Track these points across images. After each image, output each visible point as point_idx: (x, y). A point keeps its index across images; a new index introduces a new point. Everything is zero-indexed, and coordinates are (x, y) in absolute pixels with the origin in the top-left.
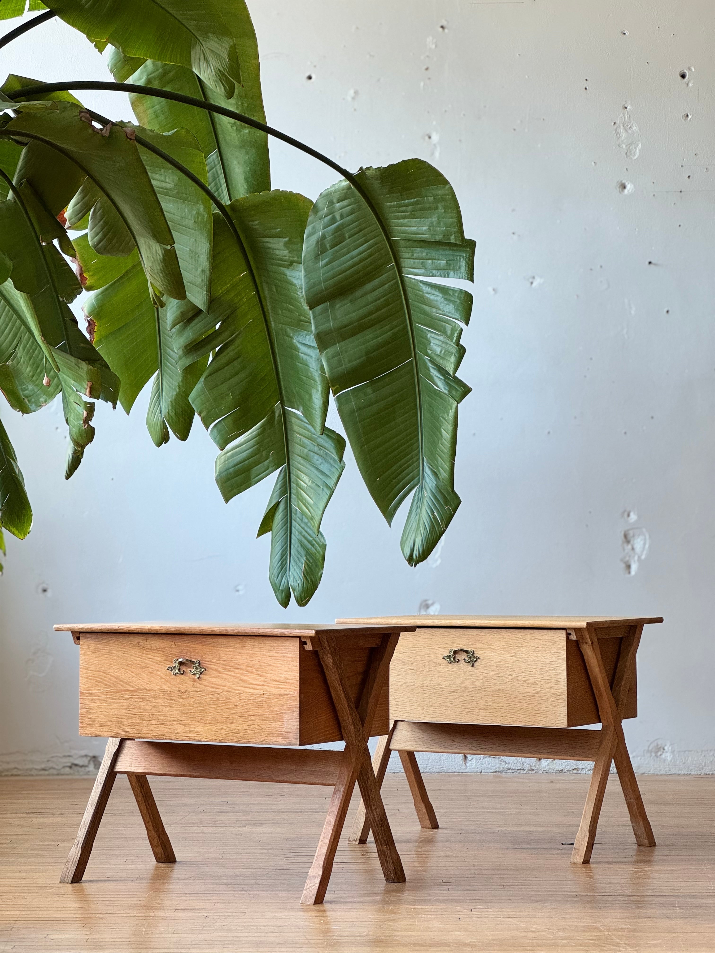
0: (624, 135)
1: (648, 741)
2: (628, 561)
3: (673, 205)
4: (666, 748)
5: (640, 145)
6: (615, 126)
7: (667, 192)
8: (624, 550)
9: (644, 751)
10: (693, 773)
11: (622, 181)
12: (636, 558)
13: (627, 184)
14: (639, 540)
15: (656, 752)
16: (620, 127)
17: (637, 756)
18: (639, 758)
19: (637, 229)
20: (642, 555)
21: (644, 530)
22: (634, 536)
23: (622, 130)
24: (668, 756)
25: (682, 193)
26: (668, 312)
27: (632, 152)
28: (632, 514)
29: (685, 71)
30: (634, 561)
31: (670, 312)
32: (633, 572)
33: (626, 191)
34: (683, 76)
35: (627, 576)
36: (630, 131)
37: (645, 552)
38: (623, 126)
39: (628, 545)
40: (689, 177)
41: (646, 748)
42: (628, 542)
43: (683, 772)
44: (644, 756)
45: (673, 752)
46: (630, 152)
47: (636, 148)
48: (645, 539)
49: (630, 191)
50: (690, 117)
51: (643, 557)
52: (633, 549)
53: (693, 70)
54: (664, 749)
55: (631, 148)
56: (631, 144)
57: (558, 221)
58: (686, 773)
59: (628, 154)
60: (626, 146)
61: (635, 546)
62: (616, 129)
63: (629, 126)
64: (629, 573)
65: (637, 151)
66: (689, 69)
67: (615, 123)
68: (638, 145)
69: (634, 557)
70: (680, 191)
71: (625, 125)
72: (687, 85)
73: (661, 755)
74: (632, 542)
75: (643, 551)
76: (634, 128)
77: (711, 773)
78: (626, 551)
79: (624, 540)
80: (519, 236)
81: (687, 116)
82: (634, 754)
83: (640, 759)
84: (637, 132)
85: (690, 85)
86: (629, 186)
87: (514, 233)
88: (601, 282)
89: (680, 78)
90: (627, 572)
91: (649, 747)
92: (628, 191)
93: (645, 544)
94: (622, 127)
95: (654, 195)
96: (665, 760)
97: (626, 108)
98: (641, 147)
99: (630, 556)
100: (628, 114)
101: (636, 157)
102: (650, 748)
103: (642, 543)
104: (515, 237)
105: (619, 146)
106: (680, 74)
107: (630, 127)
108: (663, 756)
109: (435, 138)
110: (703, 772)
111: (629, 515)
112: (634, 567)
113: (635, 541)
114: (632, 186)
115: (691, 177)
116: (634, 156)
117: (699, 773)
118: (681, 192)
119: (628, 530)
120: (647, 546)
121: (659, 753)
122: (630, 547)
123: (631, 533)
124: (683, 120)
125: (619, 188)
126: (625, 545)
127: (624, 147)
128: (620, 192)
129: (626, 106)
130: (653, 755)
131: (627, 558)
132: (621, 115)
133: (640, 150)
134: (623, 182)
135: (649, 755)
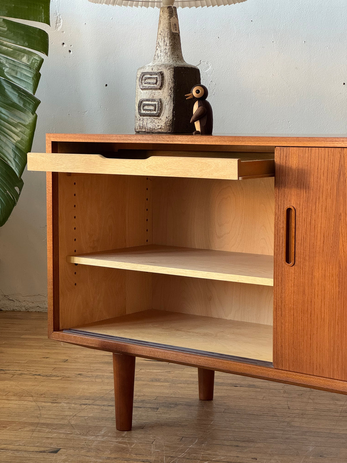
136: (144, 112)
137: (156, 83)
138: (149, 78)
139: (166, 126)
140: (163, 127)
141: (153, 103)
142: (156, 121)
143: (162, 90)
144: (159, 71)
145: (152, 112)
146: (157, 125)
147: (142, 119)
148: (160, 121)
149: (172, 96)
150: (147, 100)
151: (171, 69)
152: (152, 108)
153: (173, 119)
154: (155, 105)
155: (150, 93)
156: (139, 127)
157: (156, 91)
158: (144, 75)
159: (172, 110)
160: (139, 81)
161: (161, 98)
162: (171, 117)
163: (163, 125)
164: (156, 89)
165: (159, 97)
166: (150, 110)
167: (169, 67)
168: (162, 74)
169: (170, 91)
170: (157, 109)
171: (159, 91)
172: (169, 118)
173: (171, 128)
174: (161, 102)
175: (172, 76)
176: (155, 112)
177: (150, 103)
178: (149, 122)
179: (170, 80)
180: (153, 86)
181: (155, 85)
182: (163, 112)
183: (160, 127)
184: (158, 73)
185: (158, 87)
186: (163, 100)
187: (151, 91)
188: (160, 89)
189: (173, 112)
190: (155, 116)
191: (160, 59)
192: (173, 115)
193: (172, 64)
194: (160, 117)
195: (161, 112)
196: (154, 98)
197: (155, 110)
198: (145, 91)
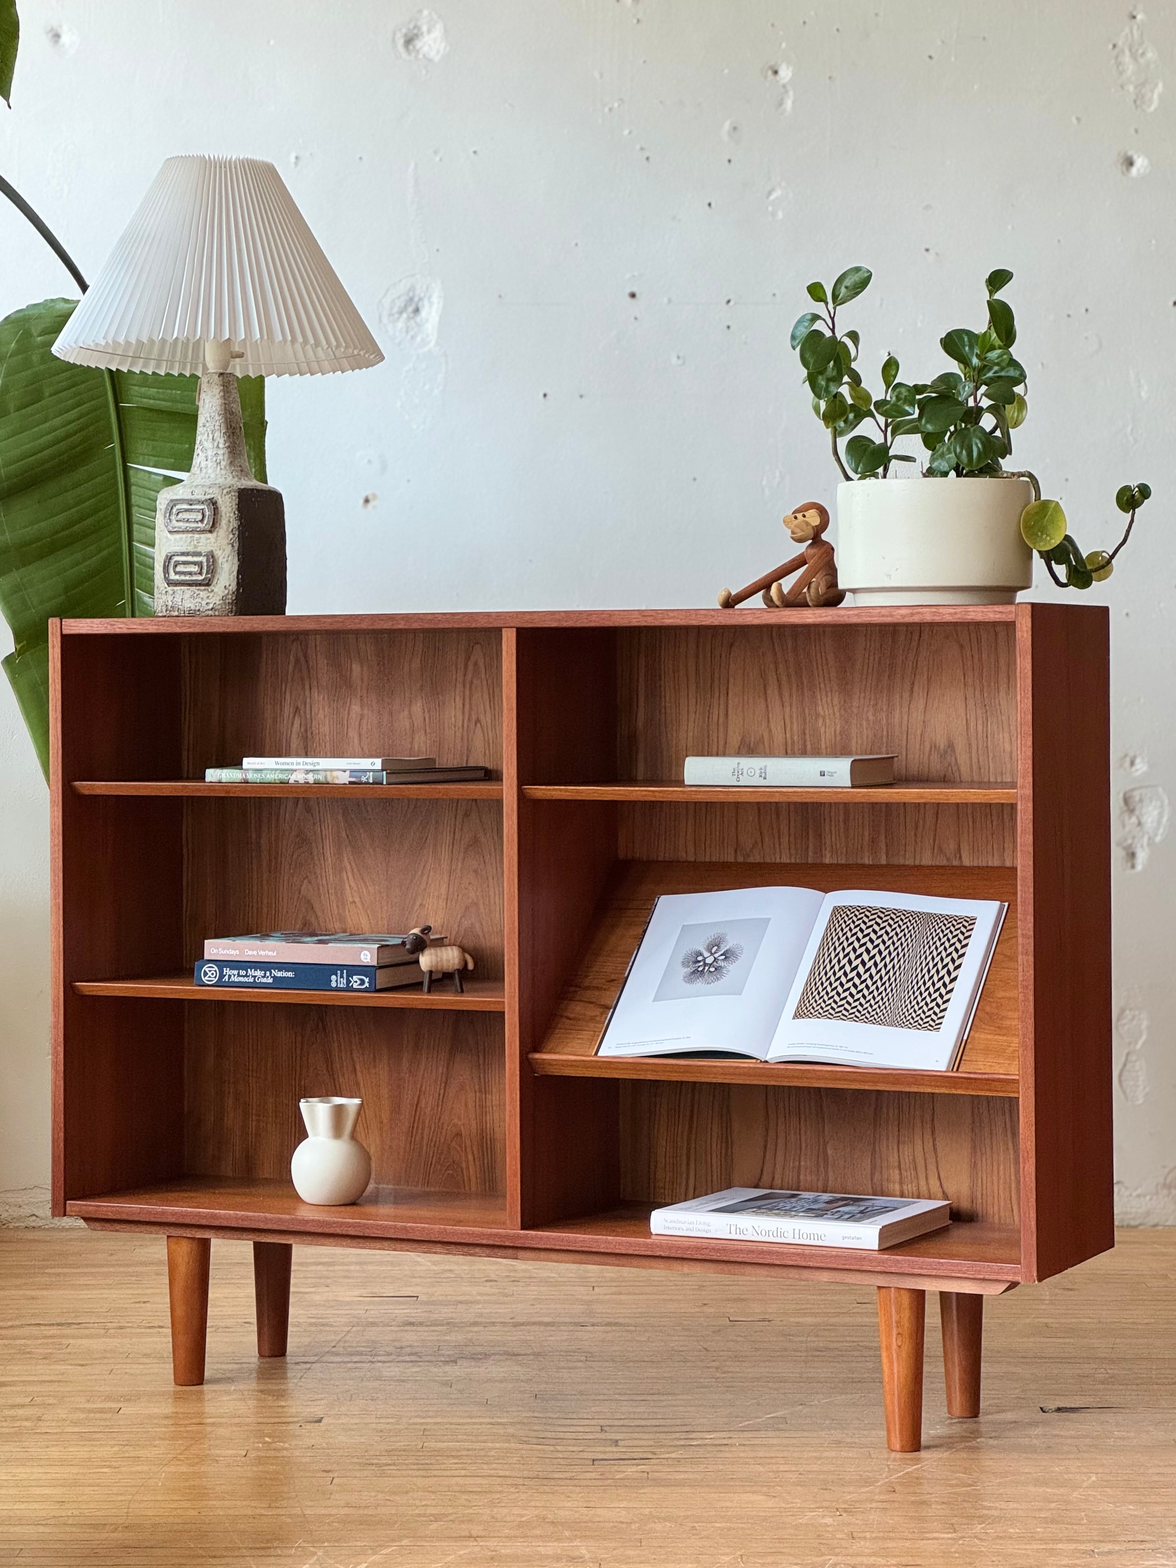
0: (1130, 68)
1: (1164, 1167)
2: (1130, 846)
5: (1160, 86)
6: (1117, 50)
8: (1124, 826)
9: (1157, 1185)
11: (1126, 153)
12: (1145, 840)
13: (1135, 157)
14: (1151, 808)
16: (1123, 51)
17: (1145, 1196)
18: (1148, 1198)
19: (1154, 242)
20: (1156, 835)
21: (1160, 790)
22: (1141, 801)
23: (1127, 58)
27: (1146, 99)
28: (1138, 761)
30: (1142, 846)
32: (1139, 867)
33: (1134, 171)
35: (1129, 872)
36: (1142, 61)
37: (1161, 831)
38: (1130, 50)
39: (1130, 818)
41: (1161, 1180)
42: (1132, 811)
44: (1157, 1193)
46: (1143, 97)
47: (1152, 91)
48: (1162, 806)
49: (1142, 171)
51: (1158, 839)
52: (1139, 824)
55: (1143, 91)
56: (1143, 84)
57: (1010, 227)
59: (1138, 102)
60: (1136, 88)
61: (1143, 820)
62: (1117, 57)
63: (1140, 51)
64: (1133, 866)
65: (1156, 96)
67: (1114, 46)
68: (1156, 86)
69: (1143, 836)
71: (1134, 50)
74: (1137, 812)
75: (1157, 829)
76: (1149, 55)
78: (1127, 829)
79: (1125, 808)
80: (937, 254)
83: (1151, 1199)
84: (1155, 61)
86: (1140, 162)
87: (927, 250)
88: (1086, 338)
90: (1129, 864)
91: (1165, 1179)
92: (1138, 170)
93: (1161, 815)
94: (1127, 52)
97: (1134, 17)
98: (1163, 91)
99: (1134, 838)
100: (1138, 29)
101: (1152, 108)
102: (1168, 1180)
103: (1156, 813)
104: (931, 257)
105: (1122, 87)
107: (1143, 53)
109: (786, 73)
111: (1132, 763)
112: (1142, 857)
113: (1144, 810)
114: (1146, 162)
116: (1149, 106)
119: (1133, 790)
120: (1165, 819)
122: (1134, 820)
123: (1136, 795)
125: (1122, 164)
126: (1127, 818)
127: (1131, 88)
128: (1123, 173)
129: (1135, 13)
131: (1129, 841)
132: (1127, 30)
133: (1160, 96)
134: (1130, 153)
135: (1165, 1192)
136: (177, 577)
137: (202, 521)
138: (187, 510)
139: (225, 603)
140: (219, 607)
141: (196, 559)
142: (203, 594)
143: (215, 534)
144: (208, 497)
145: (195, 578)
146: (204, 603)
147: (171, 592)
148: (211, 595)
149: (236, 545)
150: (183, 554)
151: (233, 494)
152: (195, 569)
153: (238, 590)
154: (201, 562)
155: (189, 540)
156: (164, 609)
157: (202, 536)
158: (175, 505)
159: (235, 573)
160: (165, 517)
161: (213, 549)
162: (233, 587)
163: (218, 603)
164: (203, 531)
165: (209, 549)
166: (190, 573)
167: (228, 490)
168: (213, 503)
169: (231, 536)
170: (204, 571)
171: (209, 535)
172: (230, 588)
173: (234, 608)
174: (213, 557)
175: (235, 507)
176: (201, 578)
177: (190, 559)
178: (187, 596)
179: (232, 515)
180: (195, 525)
181: (200, 525)
182: (217, 577)
183: (211, 606)
184: (206, 500)
185: (208, 527)
186: (218, 553)
187: (190, 535)
188: (210, 532)
189: (238, 577)
190: (200, 585)
191: (206, 473)
192: (238, 583)
193: (232, 482)
194: (212, 587)
195: (213, 577)
196: (199, 550)
197: (201, 573)
198: (178, 536)
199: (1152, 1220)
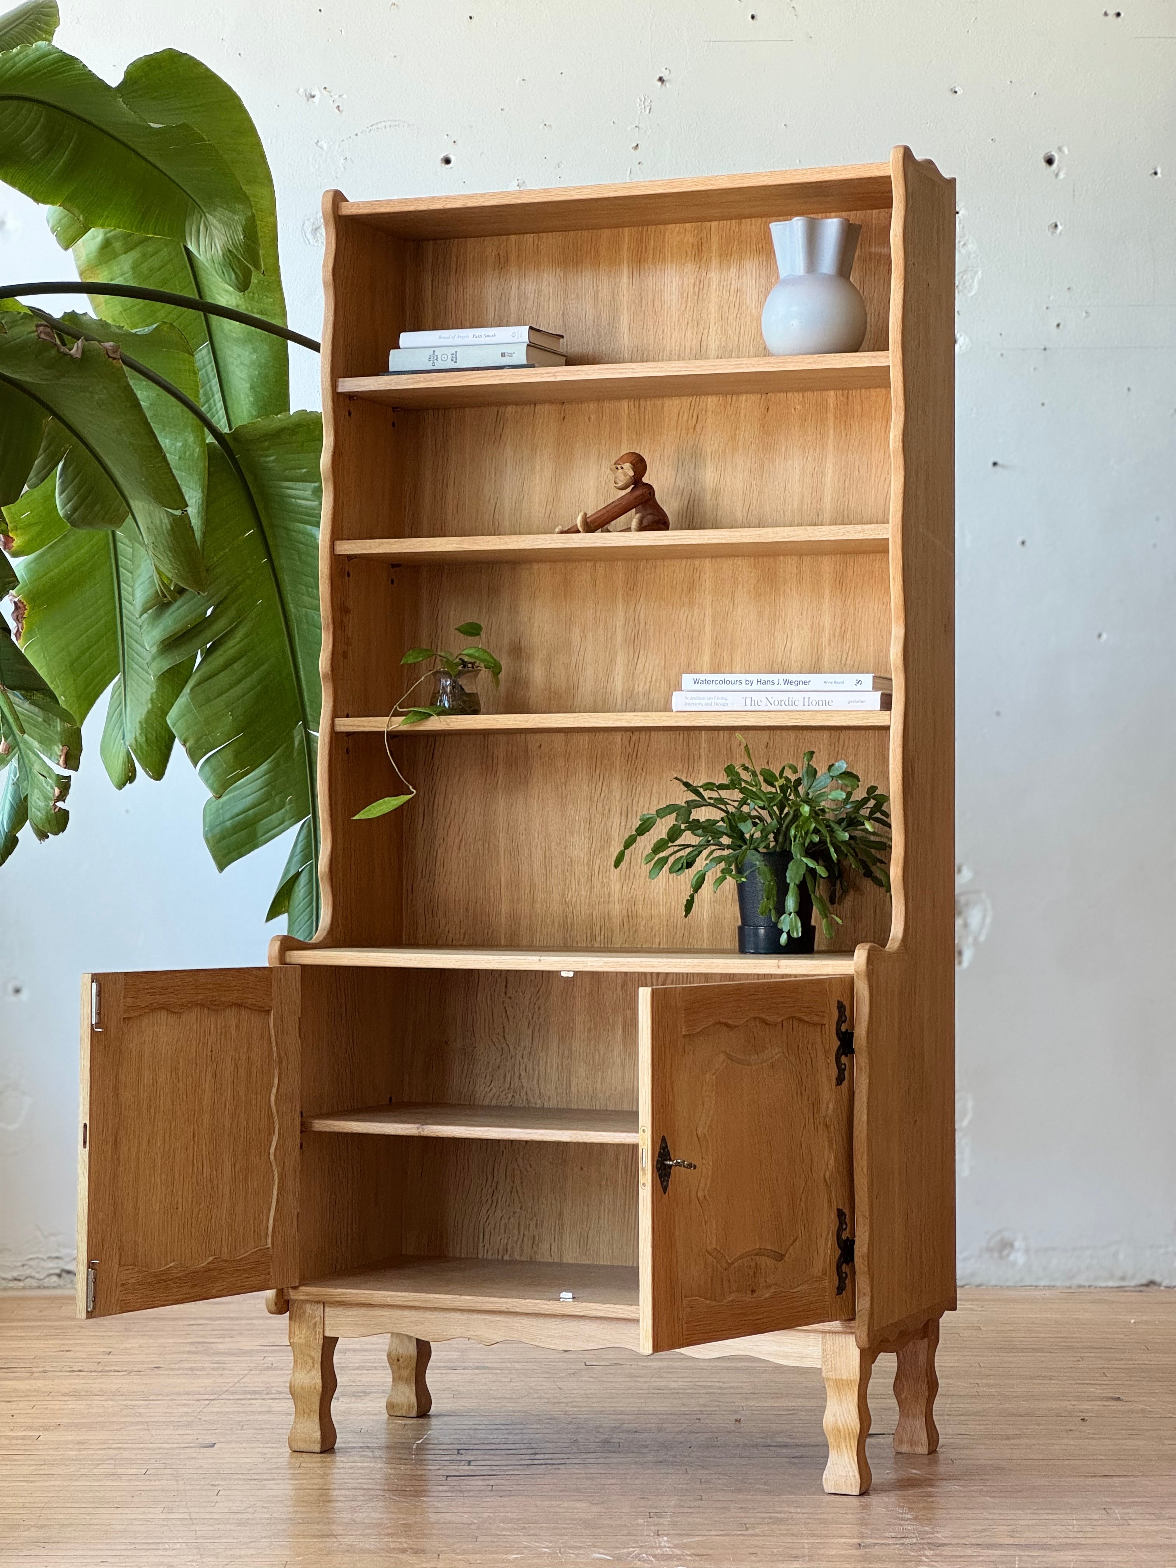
1: (987, 1233)
3: (1032, 369)
4: (1017, 1244)
5: (980, 273)
7: (1024, 350)
9: (981, 1249)
10: (1058, 1283)
12: (970, 940)
13: (958, 335)
14: (975, 911)
15: (1000, 1251)
18: (972, 1260)
19: (974, 410)
20: (979, 935)
21: (984, 894)
22: (967, 904)
24: (1018, 1257)
25: (1048, 351)
26: (1023, 543)
27: (967, 284)
28: (964, 870)
29: (1053, 153)
30: (967, 945)
31: (1028, 543)
32: (965, 964)
33: (957, 347)
34: (1050, 161)
36: (963, 251)
37: (985, 932)
40: (1058, 325)
41: (986, 1244)
43: (1042, 1283)
44: (981, 1257)
45: (1027, 1251)
46: (964, 284)
47: (973, 278)
48: (985, 909)
49: (964, 348)
50: (1060, 228)
51: (982, 938)
52: (965, 925)
53: (1066, 151)
54: (1012, 1245)
55: (965, 277)
56: (965, 272)
58: (1048, 1284)
59: (960, 287)
61: (969, 921)
63: (962, 243)
64: (960, 963)
65: (975, 282)
66: (1060, 149)
68: (976, 273)
69: (969, 936)
70: (1043, 347)
71: (956, 241)
72: (1057, 175)
73: (1008, 1255)
74: (963, 914)
75: (981, 929)
76: (970, 246)
77: (1087, 1284)
81: (1056, 226)
82: (965, 1254)
83: (976, 1262)
84: (975, 252)
85: (1062, 176)
86: (962, 340)
89: (1044, 164)
91: (989, 1242)
92: (961, 347)
93: (984, 917)
95: (1002, 355)
96: (1014, 1264)
97: (957, 213)
98: (982, 278)
99: (960, 937)
100: (960, 223)
101: (973, 293)
102: (993, 1244)
103: (980, 915)
106: (1044, 158)
107: (964, 244)
108: (1012, 1257)
110: (1076, 1282)
111: (959, 871)
112: (967, 955)
113: (970, 913)
114: (967, 340)
115: (1061, 326)
116: (969, 292)
117: (1068, 1284)
118: (1045, 349)
120: (988, 920)
121: (1005, 1252)
122: (960, 922)
123: (963, 899)
124: (1049, 234)
129: (957, 209)
130: (996, 1255)
133: (980, 283)
135: (988, 1254)
199: (977, 1280)
